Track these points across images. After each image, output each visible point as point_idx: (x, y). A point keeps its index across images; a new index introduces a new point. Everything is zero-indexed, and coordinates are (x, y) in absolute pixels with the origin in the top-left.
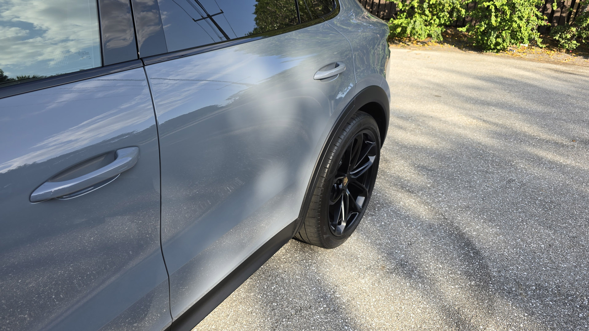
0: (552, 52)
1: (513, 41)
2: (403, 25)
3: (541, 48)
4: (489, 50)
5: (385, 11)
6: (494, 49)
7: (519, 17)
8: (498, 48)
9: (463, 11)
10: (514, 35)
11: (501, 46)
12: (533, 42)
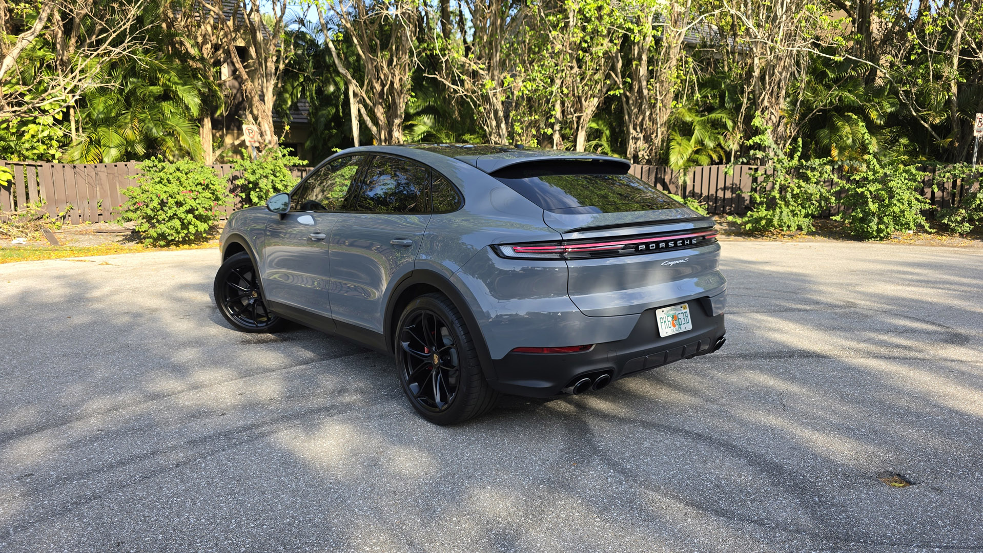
0: (944, 237)
1: (897, 227)
2: (769, 217)
3: (930, 233)
4: (871, 238)
5: (731, 206)
6: (876, 237)
7: (898, 200)
8: (882, 235)
9: (833, 199)
10: (896, 219)
11: (885, 232)
12: (920, 227)
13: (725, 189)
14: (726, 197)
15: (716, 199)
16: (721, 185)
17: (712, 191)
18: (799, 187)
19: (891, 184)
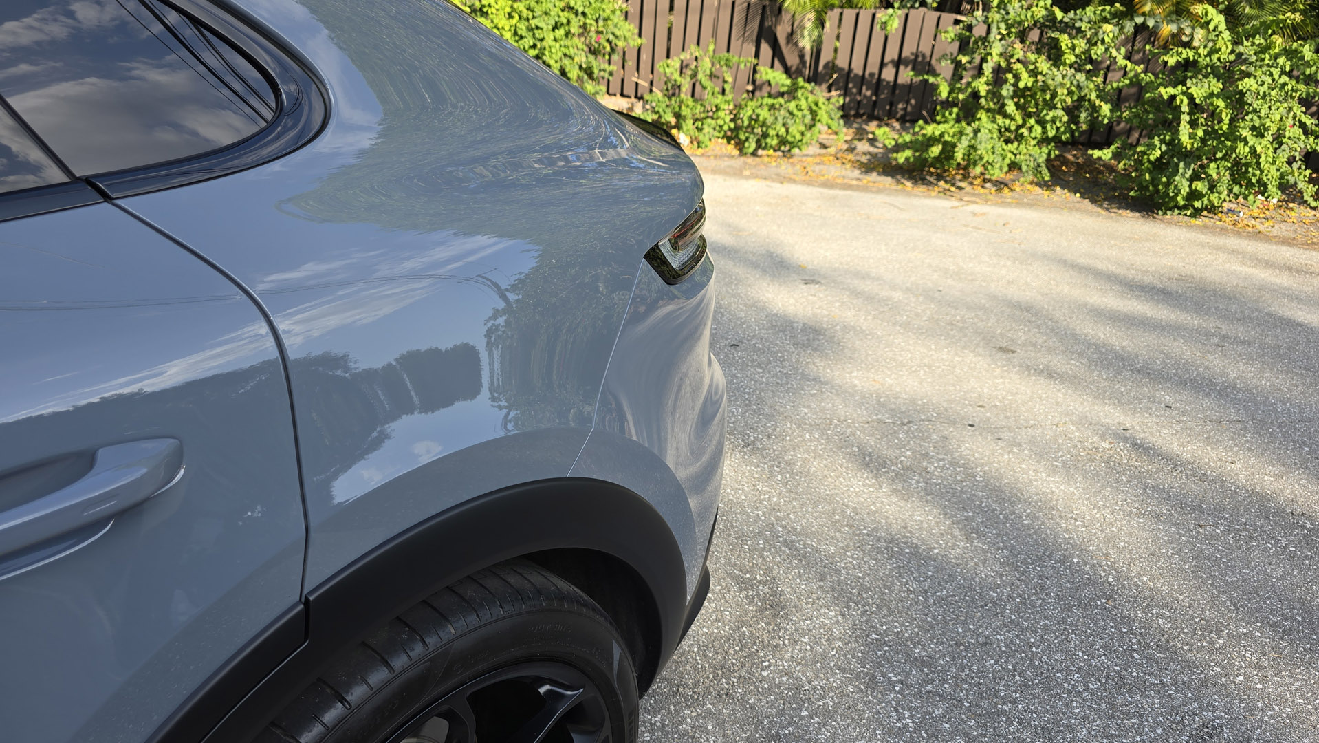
1: (1236, 189)
2: (947, 138)
4: (1171, 209)
5: (908, 102)
6: (1185, 207)
7: (1253, 128)
8: (1197, 204)
9: (1106, 109)
10: (1239, 172)
11: (1205, 200)
12: (1290, 193)
13: (898, 63)
14: (900, 81)
15: (878, 85)
16: (892, 54)
17: (873, 67)
18: (1034, 73)
19: (1247, 84)
